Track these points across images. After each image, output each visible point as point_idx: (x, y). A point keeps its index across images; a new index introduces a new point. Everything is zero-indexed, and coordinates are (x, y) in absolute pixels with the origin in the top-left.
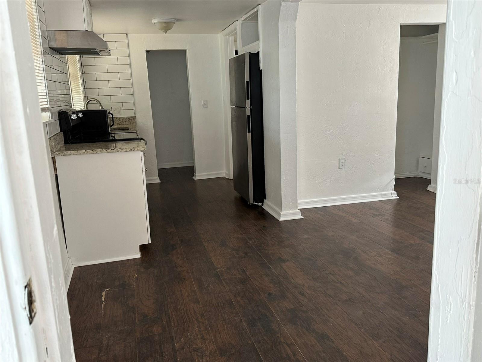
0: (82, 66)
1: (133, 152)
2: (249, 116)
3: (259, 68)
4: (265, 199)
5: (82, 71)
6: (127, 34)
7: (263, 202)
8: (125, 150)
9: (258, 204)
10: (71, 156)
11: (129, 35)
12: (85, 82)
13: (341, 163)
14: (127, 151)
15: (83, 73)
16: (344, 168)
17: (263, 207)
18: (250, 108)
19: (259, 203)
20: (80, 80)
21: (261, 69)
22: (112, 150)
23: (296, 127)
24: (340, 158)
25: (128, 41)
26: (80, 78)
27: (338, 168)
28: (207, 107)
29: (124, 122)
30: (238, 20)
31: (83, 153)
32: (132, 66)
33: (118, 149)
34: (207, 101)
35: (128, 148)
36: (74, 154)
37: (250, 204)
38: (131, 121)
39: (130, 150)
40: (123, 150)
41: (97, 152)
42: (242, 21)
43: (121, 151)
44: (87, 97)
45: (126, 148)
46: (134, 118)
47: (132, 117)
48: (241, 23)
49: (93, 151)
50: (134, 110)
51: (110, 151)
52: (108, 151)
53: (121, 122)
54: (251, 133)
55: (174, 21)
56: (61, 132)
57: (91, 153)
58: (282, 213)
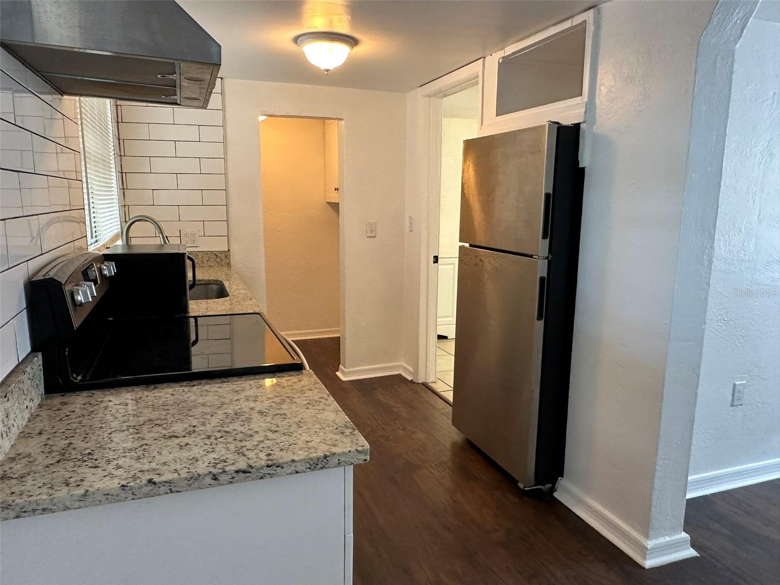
0: (119, 139)
2: (545, 278)
3: (578, 162)
4: (562, 476)
5: (118, 150)
6: (222, 78)
7: (554, 482)
8: (292, 469)
9: (542, 488)
10: (52, 515)
11: (227, 81)
12: (124, 174)
13: (736, 394)
15: (121, 155)
16: (741, 405)
17: (555, 495)
18: (548, 258)
19: (544, 485)
20: (114, 170)
21: (580, 166)
24: (736, 383)
25: (222, 94)
26: (113, 166)
27: (730, 405)
28: (374, 236)
29: (206, 262)
30: (485, 58)
31: (109, 497)
32: (229, 147)
33: (262, 468)
34: (376, 222)
35: (302, 460)
36: (67, 508)
37: (524, 487)
38: (219, 259)
39: (308, 466)
40: (282, 467)
41: (173, 489)
42: (501, 59)
43: (273, 474)
44: (127, 207)
45: (293, 461)
46: (227, 254)
47: (222, 252)
48: (499, 62)
49: (155, 483)
50: (228, 238)
51: (230, 476)
52: (223, 478)
53: (200, 262)
54: (543, 321)
55: (351, 43)
56: (35, 349)
57: (147, 495)
58: (650, 544)
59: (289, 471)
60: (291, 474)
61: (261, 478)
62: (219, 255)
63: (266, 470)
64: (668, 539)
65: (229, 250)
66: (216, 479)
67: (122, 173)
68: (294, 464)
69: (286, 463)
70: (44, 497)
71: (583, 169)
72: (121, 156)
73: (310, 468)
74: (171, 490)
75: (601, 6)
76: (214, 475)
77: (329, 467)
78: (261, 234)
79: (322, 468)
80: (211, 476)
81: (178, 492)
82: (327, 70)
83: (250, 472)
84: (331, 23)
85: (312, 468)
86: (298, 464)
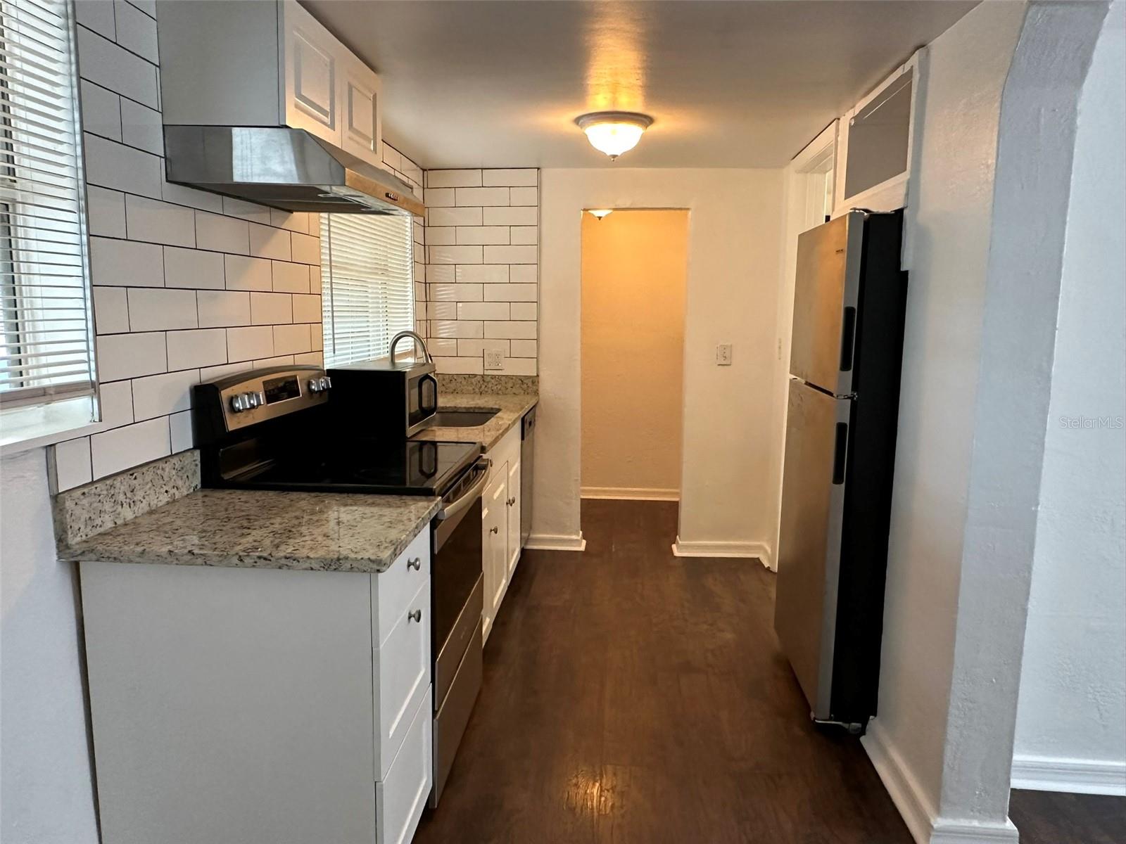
0: (425, 245)
1: (334, 573)
2: (845, 425)
4: (875, 715)
5: (423, 258)
6: (538, 169)
7: (865, 722)
8: (307, 565)
9: (846, 726)
10: (120, 564)
11: (545, 172)
12: (428, 285)
14: (312, 569)
17: (862, 739)
18: (851, 398)
19: (849, 722)
20: (410, 281)
21: (903, 268)
22: (260, 557)
23: (1037, 505)
25: (539, 187)
26: (409, 276)
28: (729, 363)
29: (510, 389)
30: (839, 119)
31: (159, 559)
32: (544, 250)
33: (281, 559)
34: (731, 346)
35: (318, 558)
36: (130, 561)
37: (815, 719)
38: (525, 386)
39: (322, 565)
40: (299, 562)
41: (208, 562)
42: (853, 120)
43: (291, 566)
44: (429, 321)
45: (308, 557)
46: (535, 380)
47: (530, 377)
48: (850, 124)
49: (193, 554)
50: (537, 360)
51: (253, 561)
52: (247, 561)
53: (503, 389)
54: (843, 485)
55: (646, 123)
56: (195, 448)
57: (187, 563)
58: (939, 822)
59: (304, 566)
60: (306, 569)
61: (280, 568)
62: (525, 381)
63: (283, 561)
64: (976, 823)
65: (538, 376)
66: (241, 560)
67: (426, 283)
68: (309, 561)
69: (303, 558)
70: (116, 548)
71: (906, 273)
72: (425, 264)
73: (324, 568)
74: (205, 562)
75: (929, 44)
76: (240, 556)
77: (342, 571)
78: (578, 357)
79: (335, 569)
80: (238, 557)
81: (211, 565)
82: (614, 156)
83: (270, 560)
84: (614, 101)
85: (326, 567)
86: (313, 561)
